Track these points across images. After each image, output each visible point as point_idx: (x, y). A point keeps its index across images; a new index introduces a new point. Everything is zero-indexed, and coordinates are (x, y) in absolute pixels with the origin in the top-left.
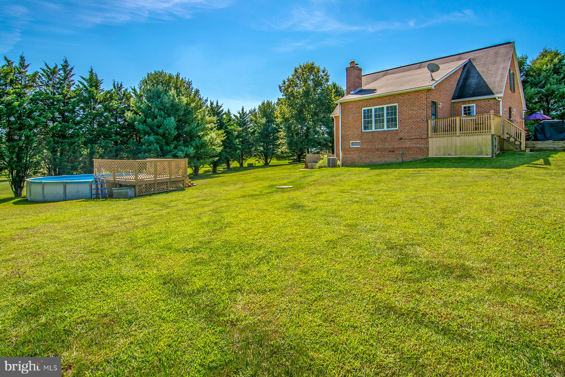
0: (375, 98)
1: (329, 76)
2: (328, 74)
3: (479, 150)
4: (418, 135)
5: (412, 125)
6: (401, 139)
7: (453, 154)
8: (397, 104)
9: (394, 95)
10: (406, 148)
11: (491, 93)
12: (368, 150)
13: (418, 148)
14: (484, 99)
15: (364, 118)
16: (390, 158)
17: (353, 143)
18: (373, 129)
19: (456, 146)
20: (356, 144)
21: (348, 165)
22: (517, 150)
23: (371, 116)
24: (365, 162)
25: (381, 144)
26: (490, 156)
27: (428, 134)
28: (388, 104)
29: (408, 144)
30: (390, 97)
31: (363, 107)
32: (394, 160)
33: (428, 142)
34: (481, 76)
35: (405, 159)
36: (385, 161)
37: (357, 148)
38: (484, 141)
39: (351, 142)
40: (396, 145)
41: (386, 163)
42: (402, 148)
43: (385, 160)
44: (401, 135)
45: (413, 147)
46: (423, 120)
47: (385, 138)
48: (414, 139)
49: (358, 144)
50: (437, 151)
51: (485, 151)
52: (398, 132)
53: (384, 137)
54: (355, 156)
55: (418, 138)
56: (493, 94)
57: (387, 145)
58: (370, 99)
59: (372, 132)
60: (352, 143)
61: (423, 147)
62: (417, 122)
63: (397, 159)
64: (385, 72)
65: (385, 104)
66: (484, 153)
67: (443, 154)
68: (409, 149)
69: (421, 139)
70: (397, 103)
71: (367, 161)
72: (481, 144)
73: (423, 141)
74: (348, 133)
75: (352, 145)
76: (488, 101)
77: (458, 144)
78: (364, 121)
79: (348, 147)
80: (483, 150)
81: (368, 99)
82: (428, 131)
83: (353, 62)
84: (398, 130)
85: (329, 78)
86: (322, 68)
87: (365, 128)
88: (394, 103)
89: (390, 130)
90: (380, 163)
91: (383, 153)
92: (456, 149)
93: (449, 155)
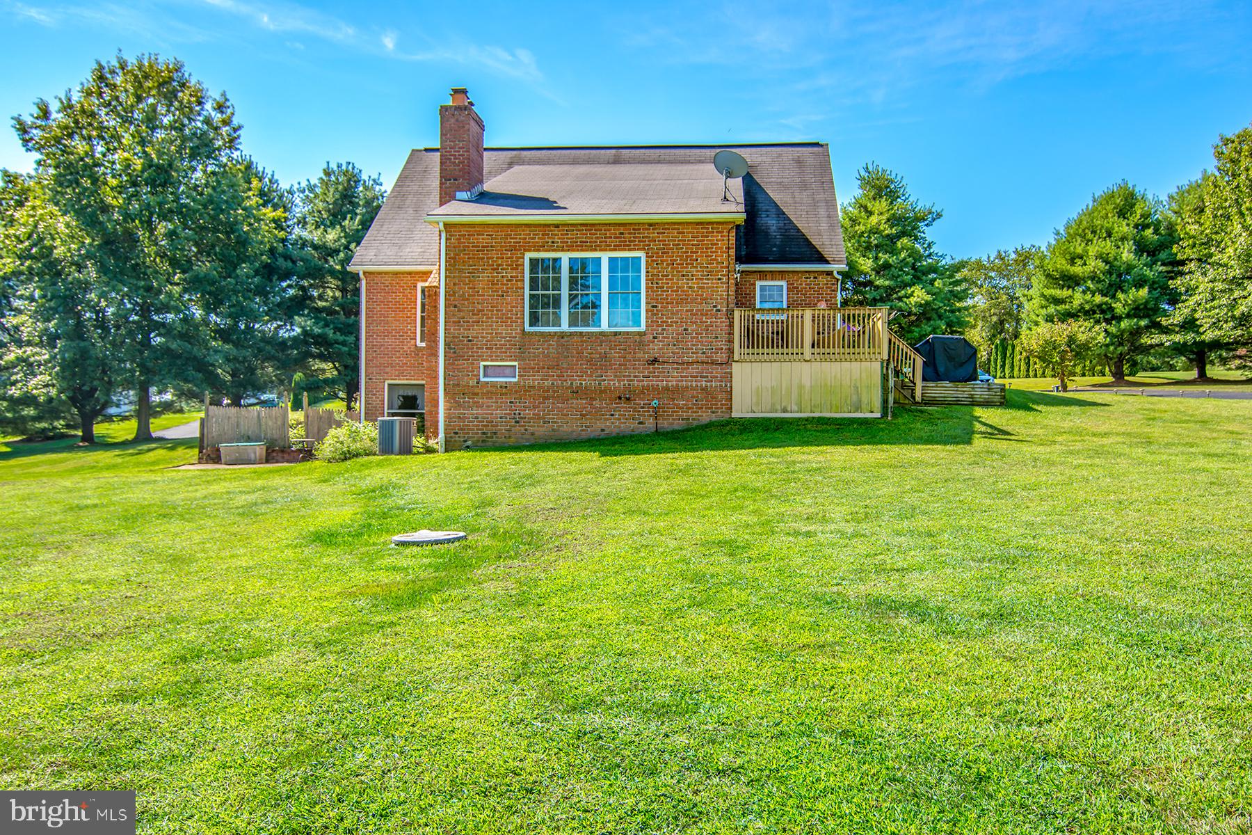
0: (572, 225)
1: (240, 128)
2: (236, 121)
3: (854, 398)
4: (704, 353)
5: (686, 323)
6: (655, 360)
7: (795, 408)
8: (641, 254)
9: (635, 224)
10: (667, 389)
11: (822, 260)
12: (546, 395)
13: (702, 389)
14: (806, 272)
15: (534, 286)
16: (620, 422)
17: (489, 371)
18: (565, 326)
19: (801, 387)
20: (499, 371)
21: (469, 443)
22: (907, 402)
23: (558, 280)
24: (532, 434)
25: (591, 376)
26: (879, 415)
27: (731, 351)
28: (615, 250)
29: (674, 378)
30: (622, 229)
31: (530, 250)
32: (629, 426)
33: (731, 374)
34: (784, 214)
35: (665, 424)
36: (603, 430)
37: (504, 386)
38: (864, 375)
39: (483, 363)
40: (640, 378)
41: (603, 435)
42: (655, 388)
43: (603, 426)
44: (655, 349)
45: (687, 387)
46: (719, 310)
47: (605, 356)
48: (692, 363)
49: (508, 371)
50: (754, 400)
51: (866, 402)
52: (646, 339)
53: (600, 354)
54: (496, 413)
55: (702, 363)
56: (827, 262)
57: (612, 381)
58: (557, 226)
59: (562, 335)
60: (485, 366)
61: (716, 387)
62: (702, 314)
63: (640, 423)
64: (515, 152)
65: (606, 250)
66: (864, 406)
67: (768, 408)
68: (676, 391)
69: (712, 363)
70: (644, 249)
71: (541, 430)
72: (859, 385)
73: (718, 372)
74: (471, 334)
75: (485, 376)
76: (815, 278)
77: (807, 383)
78: (532, 296)
79: (472, 382)
80: (863, 399)
81: (548, 226)
82: (731, 341)
83: (464, 92)
84: (644, 334)
85: (239, 137)
86: (214, 93)
87: (534, 320)
88: (634, 250)
89: (620, 333)
90: (584, 436)
91: (597, 403)
92: (800, 395)
93: (785, 411)
